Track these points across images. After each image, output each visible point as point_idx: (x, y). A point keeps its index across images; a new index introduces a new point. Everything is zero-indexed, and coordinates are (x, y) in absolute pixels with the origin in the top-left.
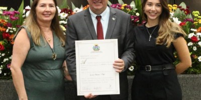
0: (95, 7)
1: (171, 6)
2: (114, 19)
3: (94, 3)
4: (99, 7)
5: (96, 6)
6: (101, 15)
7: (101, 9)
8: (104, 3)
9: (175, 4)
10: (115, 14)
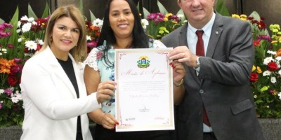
1: (238, 16)
2: (217, 33)
9: (242, 14)
10: (222, 26)
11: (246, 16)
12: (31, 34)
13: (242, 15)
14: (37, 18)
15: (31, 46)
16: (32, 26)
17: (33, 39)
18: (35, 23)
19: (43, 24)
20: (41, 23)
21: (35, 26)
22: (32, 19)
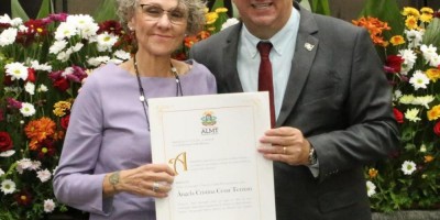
0: (256, 19)
1: (415, 11)
2: (309, 47)
3: (253, 5)
4: (268, 19)
5: (259, 14)
6: (272, 41)
7: (274, 22)
8: (279, 5)
9: (426, 6)
10: (314, 33)
11: (431, 11)
12: (17, 50)
13: (424, 9)
14: (28, 19)
15: (18, 72)
16: (19, 33)
17: (20, 59)
18: (24, 28)
19: (40, 30)
20: (35, 28)
21: (25, 34)
22: (18, 20)
